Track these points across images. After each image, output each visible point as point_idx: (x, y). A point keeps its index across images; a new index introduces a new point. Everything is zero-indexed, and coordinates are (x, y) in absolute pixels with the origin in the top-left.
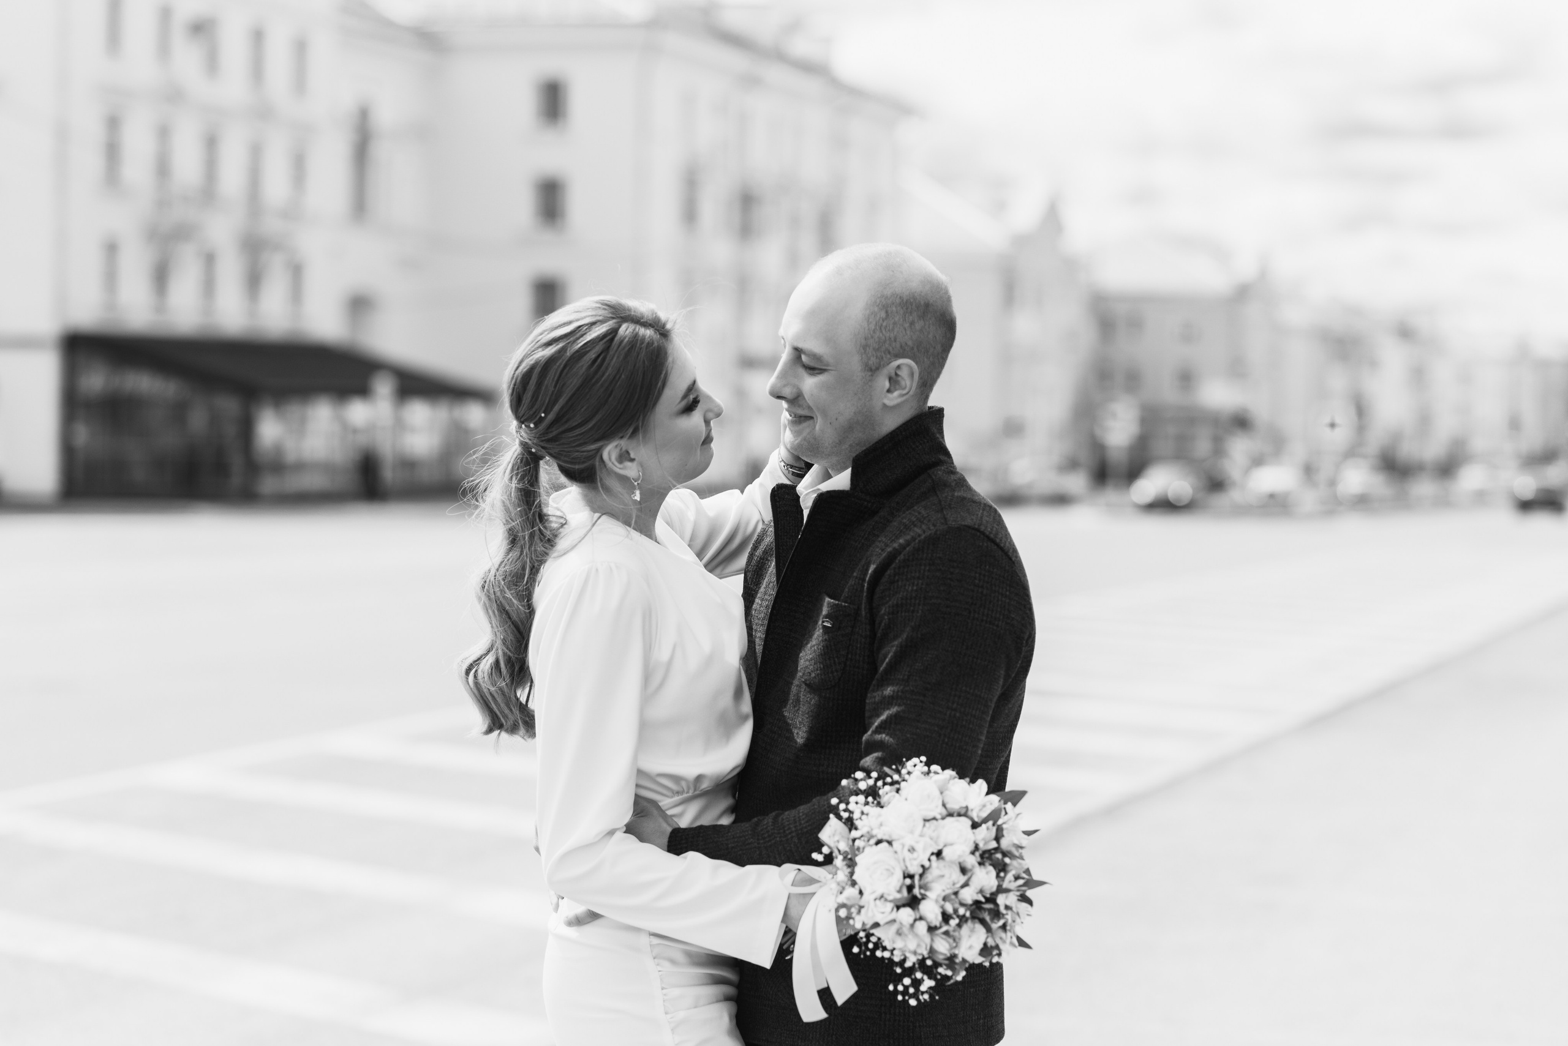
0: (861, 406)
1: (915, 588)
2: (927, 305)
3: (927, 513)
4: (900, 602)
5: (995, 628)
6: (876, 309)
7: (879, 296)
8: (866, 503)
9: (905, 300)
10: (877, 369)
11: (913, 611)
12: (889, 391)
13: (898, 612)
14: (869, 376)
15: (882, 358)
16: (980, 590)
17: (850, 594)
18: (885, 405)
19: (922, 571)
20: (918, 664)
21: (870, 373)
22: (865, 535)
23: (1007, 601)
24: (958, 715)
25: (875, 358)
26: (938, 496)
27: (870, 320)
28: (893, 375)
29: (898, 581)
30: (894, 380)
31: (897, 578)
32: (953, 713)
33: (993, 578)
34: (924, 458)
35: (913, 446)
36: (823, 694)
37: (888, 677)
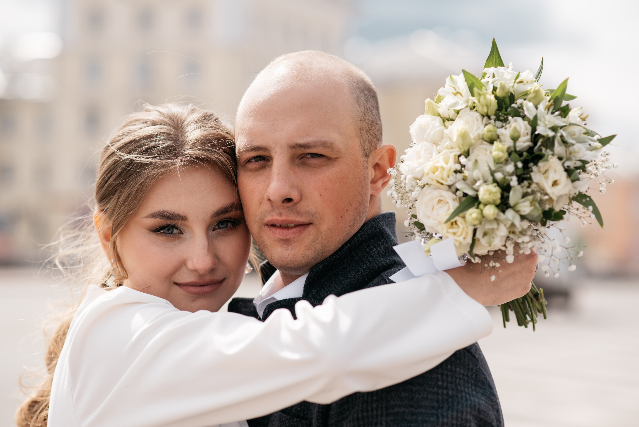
14: (366, 162)
21: (366, 159)
33: (456, 378)
34: (378, 261)
35: (367, 250)
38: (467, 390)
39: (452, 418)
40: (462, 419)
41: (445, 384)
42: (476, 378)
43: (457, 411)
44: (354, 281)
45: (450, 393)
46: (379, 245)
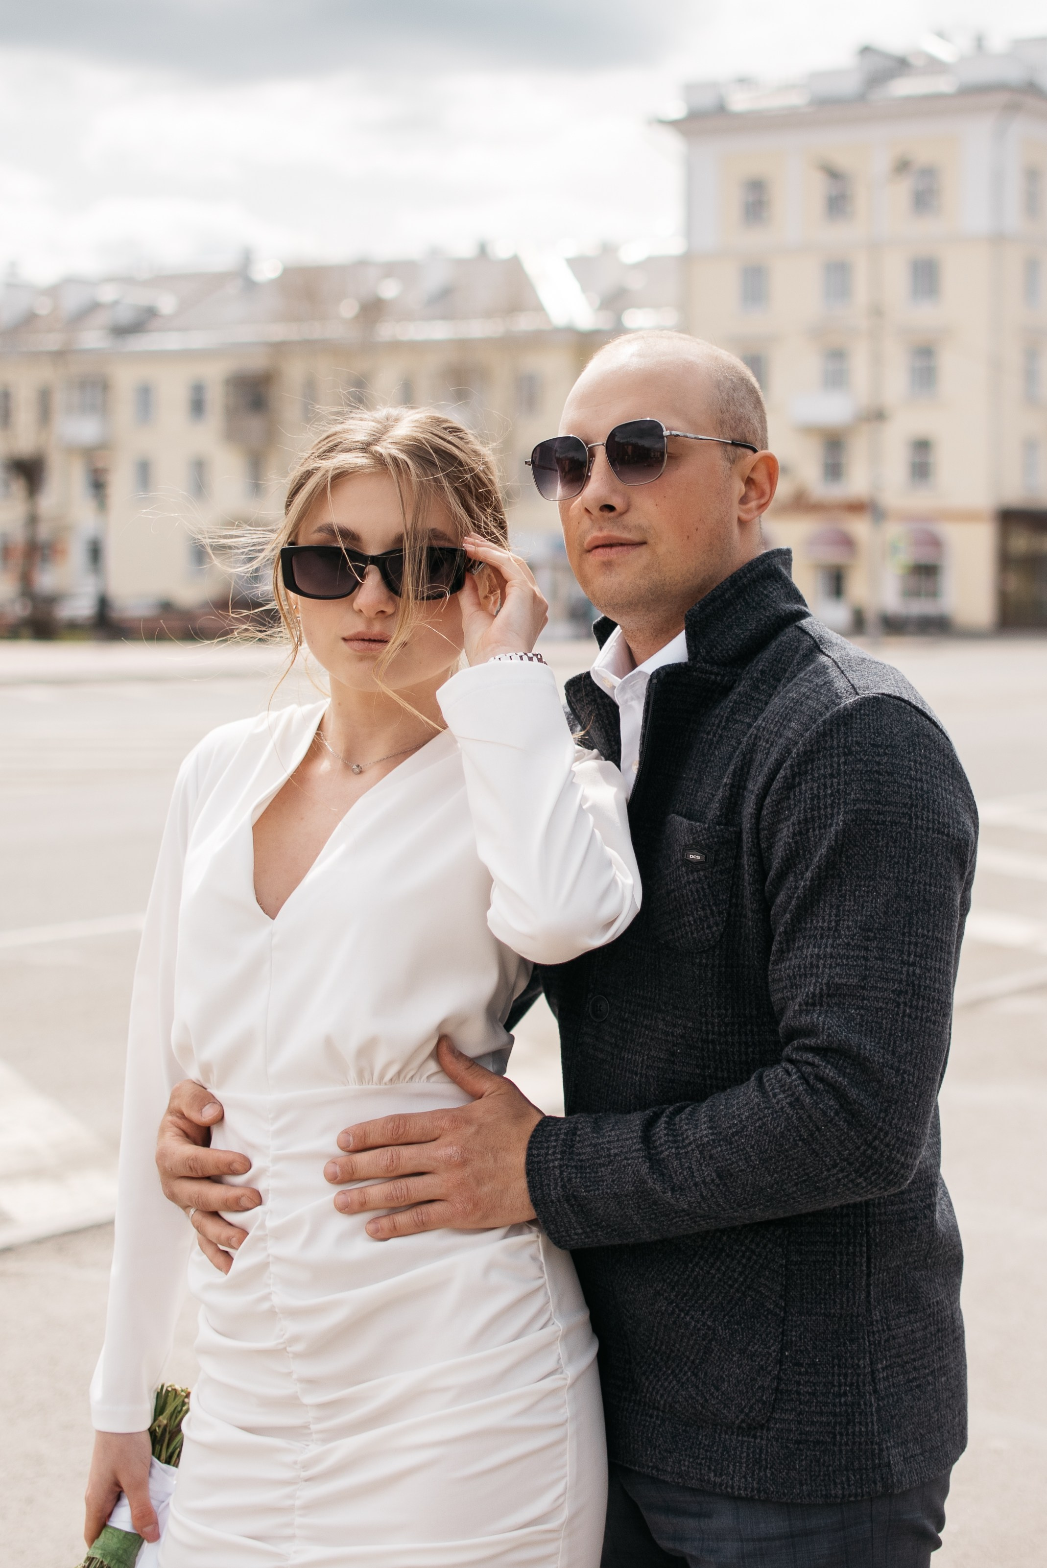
1: (829, 792)
4: (809, 816)
5: (945, 838)
8: (713, 677)
12: (744, 499)
13: (808, 830)
16: (919, 786)
17: (724, 811)
19: (835, 766)
20: (847, 903)
22: (721, 721)
23: (953, 799)
24: (918, 971)
28: (750, 474)
29: (800, 784)
30: (750, 483)
31: (797, 780)
32: (911, 969)
34: (783, 606)
35: (765, 592)
36: (698, 961)
37: (803, 925)
40: (939, 823)
41: (918, 776)
43: (933, 813)
44: (757, 633)
45: (925, 787)
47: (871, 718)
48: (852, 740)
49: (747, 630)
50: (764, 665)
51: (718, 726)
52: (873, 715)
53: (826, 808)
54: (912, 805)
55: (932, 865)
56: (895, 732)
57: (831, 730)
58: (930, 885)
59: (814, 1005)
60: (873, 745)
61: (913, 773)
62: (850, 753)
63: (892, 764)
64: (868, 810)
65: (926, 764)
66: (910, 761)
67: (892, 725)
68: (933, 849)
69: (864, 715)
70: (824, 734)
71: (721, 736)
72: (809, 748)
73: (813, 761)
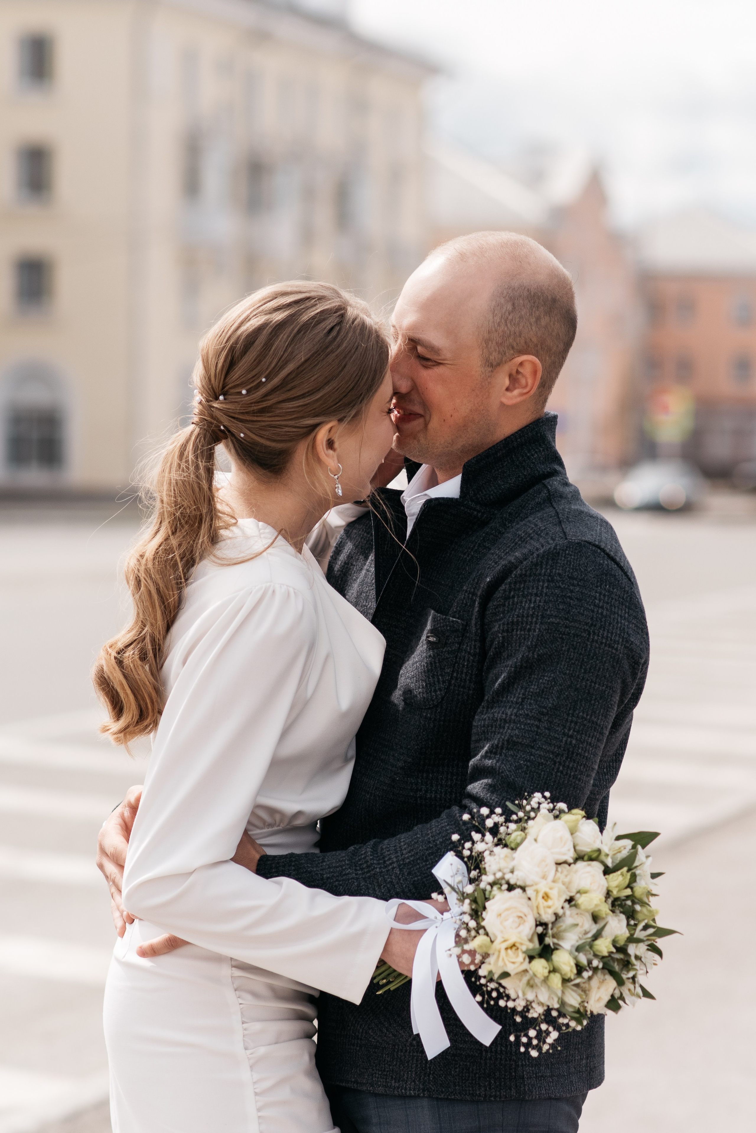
0: (478, 403)
1: (532, 605)
2: (554, 300)
3: (544, 526)
4: (515, 620)
5: (614, 651)
6: (502, 301)
7: (506, 287)
8: (475, 513)
9: (532, 293)
10: (499, 364)
11: (529, 630)
12: (507, 389)
13: (513, 630)
14: (489, 372)
15: (505, 354)
16: (600, 611)
17: (458, 608)
18: (502, 404)
19: (540, 588)
20: (533, 687)
21: (490, 369)
22: (474, 546)
23: (626, 624)
24: (574, 742)
25: (497, 353)
26: (554, 508)
27: (496, 312)
28: (514, 372)
29: (513, 597)
30: (514, 379)
31: (512, 593)
32: (569, 739)
33: (612, 599)
34: (539, 468)
35: (528, 454)
36: (424, 714)
37: (500, 698)
38: (620, 612)
39: (603, 637)
40: (611, 640)
41: (601, 604)
42: (631, 601)
43: (608, 632)
45: (605, 613)
46: (540, 451)
47: (573, 557)
48: (555, 572)
49: (507, 483)
50: (512, 509)
51: (472, 550)
52: (574, 556)
53: (528, 616)
54: (592, 625)
55: (599, 669)
56: (589, 570)
57: (542, 562)
58: (595, 683)
59: (495, 753)
60: (569, 578)
61: (597, 601)
62: (553, 581)
63: (582, 593)
64: (559, 623)
65: (608, 596)
66: (596, 592)
67: (587, 564)
68: (602, 658)
69: (568, 554)
70: (536, 564)
71: (472, 557)
72: (524, 572)
73: (525, 582)
